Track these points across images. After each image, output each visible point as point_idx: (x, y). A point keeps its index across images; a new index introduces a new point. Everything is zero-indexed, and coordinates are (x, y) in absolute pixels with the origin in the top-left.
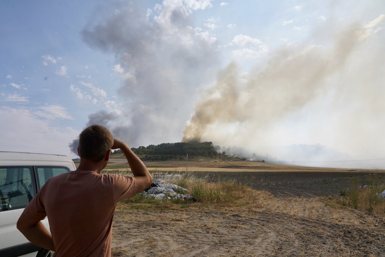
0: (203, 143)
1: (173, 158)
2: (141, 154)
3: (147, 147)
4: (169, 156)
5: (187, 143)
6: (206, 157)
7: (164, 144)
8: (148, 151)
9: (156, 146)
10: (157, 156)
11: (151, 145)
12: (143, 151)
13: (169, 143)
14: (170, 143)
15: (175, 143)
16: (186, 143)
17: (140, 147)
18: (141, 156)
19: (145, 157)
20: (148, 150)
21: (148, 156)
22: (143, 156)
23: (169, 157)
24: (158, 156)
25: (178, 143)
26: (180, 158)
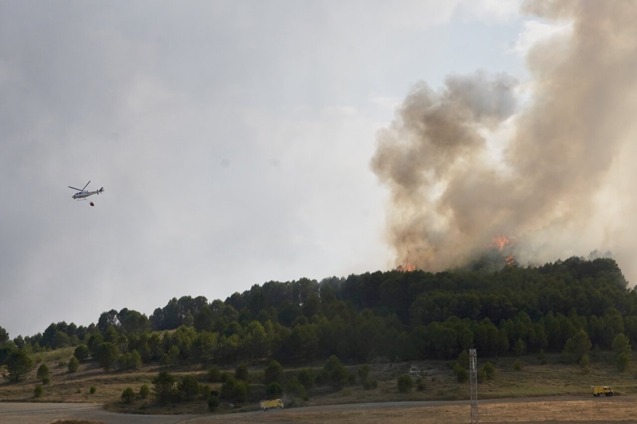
0: (548, 269)
1: (352, 381)
2: (128, 366)
3: (158, 311)
4: (319, 368)
5: (441, 275)
6: (575, 370)
7: (271, 287)
8: (168, 344)
9: (217, 303)
10: (233, 371)
11: (186, 300)
12: (134, 345)
13: (304, 281)
14: (311, 278)
15: (352, 278)
16: (429, 275)
17: (104, 317)
18: (129, 380)
19: (155, 381)
20: (171, 332)
21: (173, 374)
22: (137, 379)
23: (319, 381)
24: (241, 374)
25: (366, 276)
26: (395, 382)
